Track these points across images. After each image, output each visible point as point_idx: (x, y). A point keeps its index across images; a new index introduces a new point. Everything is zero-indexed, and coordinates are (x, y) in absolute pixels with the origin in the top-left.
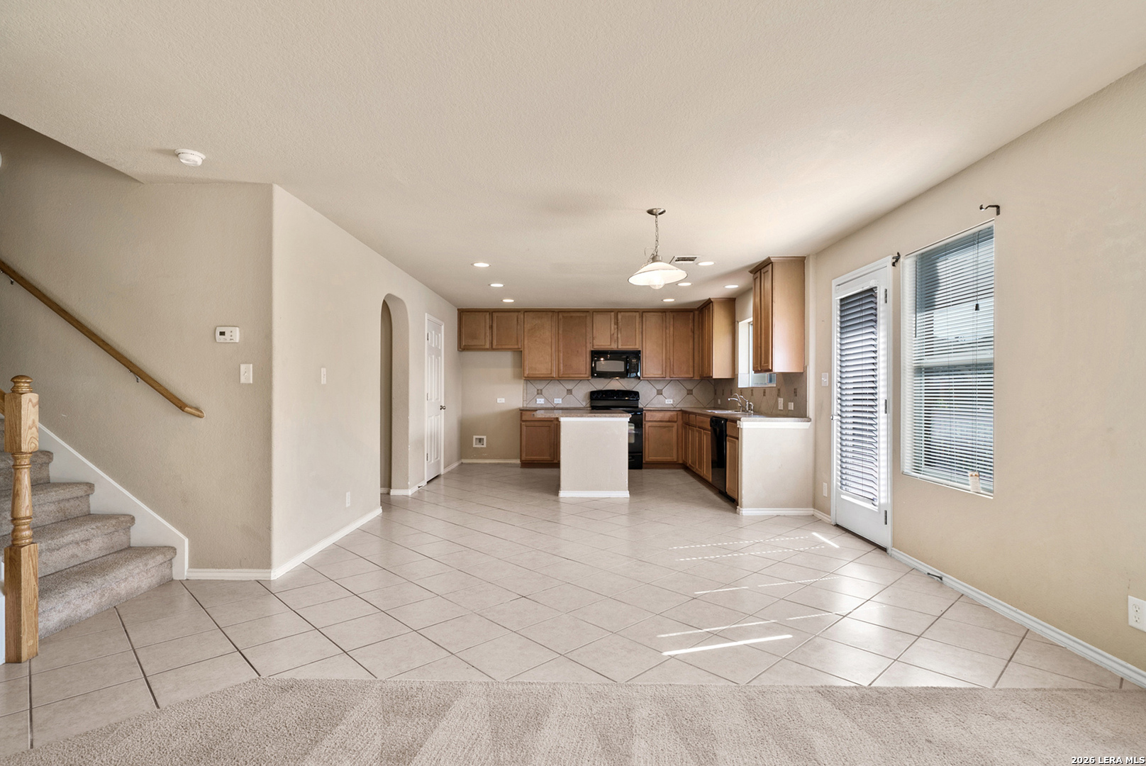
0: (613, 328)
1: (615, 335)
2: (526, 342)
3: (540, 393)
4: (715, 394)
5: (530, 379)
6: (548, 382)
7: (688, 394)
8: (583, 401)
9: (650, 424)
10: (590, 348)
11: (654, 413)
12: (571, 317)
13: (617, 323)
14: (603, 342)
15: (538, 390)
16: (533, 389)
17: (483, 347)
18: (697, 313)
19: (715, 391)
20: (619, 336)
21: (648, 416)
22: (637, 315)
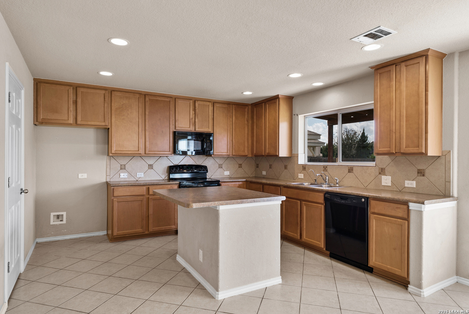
0: (191, 113)
1: (194, 120)
2: (113, 120)
3: (123, 168)
4: (257, 167)
5: (114, 156)
6: (131, 158)
7: (239, 167)
8: (163, 174)
10: (172, 129)
12: (157, 100)
14: (184, 125)
15: (121, 165)
16: (116, 164)
17: (67, 122)
18: (250, 107)
19: (257, 165)
20: (196, 120)
22: (210, 104)
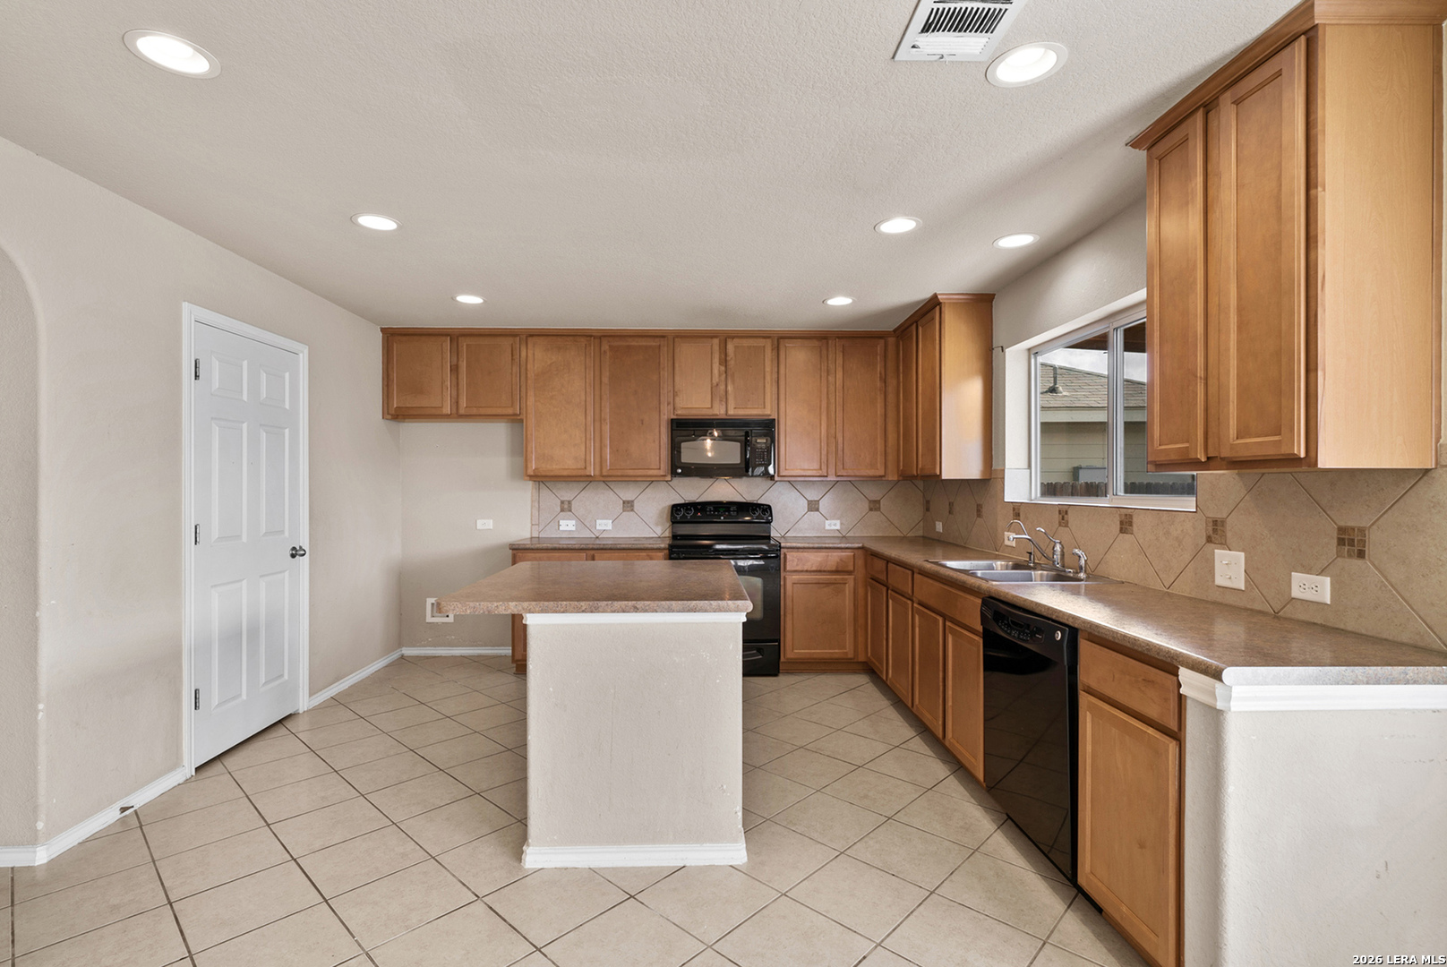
0: (716, 372)
1: (722, 387)
2: (531, 400)
3: (566, 507)
4: (928, 510)
5: (541, 479)
6: (583, 485)
7: (871, 510)
8: (657, 525)
9: (796, 577)
10: (667, 414)
11: (805, 555)
12: (629, 347)
13: (724, 361)
14: (696, 401)
15: (562, 502)
16: (551, 499)
17: (438, 412)
18: (892, 340)
19: (928, 502)
20: (729, 388)
21: (793, 561)
22: (768, 344)
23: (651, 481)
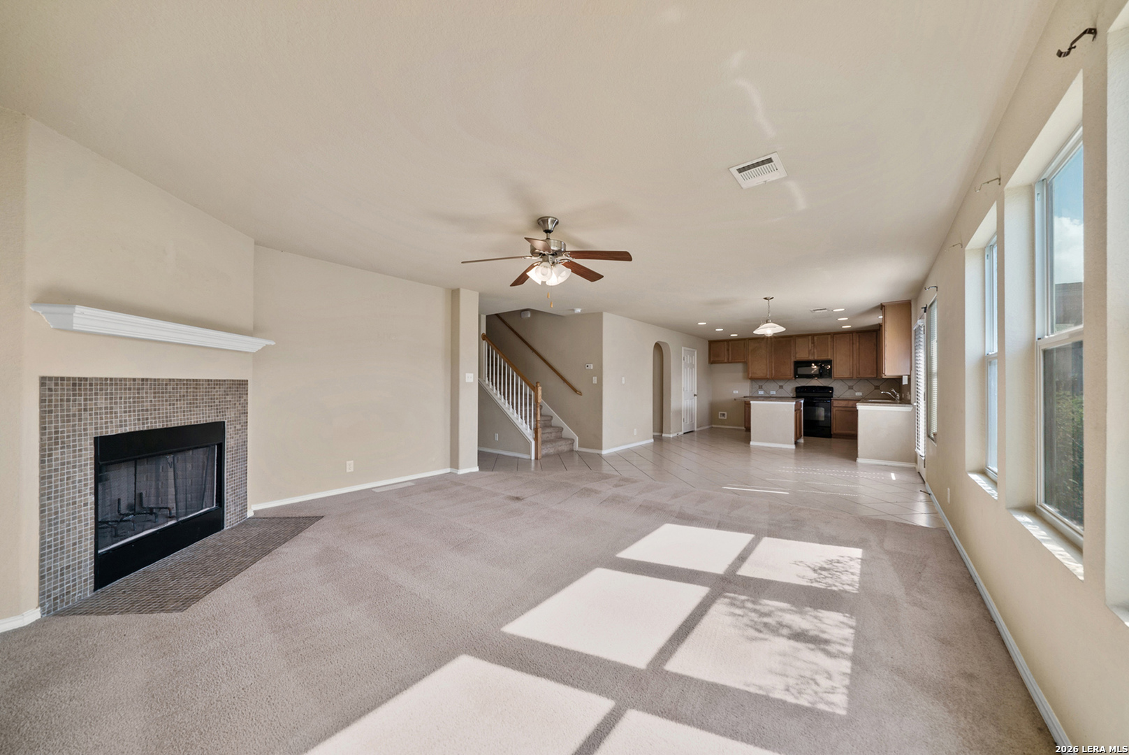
0: (810, 346)
1: (812, 351)
2: (750, 357)
3: (761, 388)
5: (753, 379)
6: (766, 381)
8: (791, 393)
9: (837, 409)
10: (793, 360)
11: (840, 402)
12: (780, 341)
13: (813, 343)
14: (803, 355)
15: (759, 386)
16: (756, 385)
17: (723, 361)
20: (815, 351)
21: (835, 404)
22: (828, 336)
23: (789, 380)
